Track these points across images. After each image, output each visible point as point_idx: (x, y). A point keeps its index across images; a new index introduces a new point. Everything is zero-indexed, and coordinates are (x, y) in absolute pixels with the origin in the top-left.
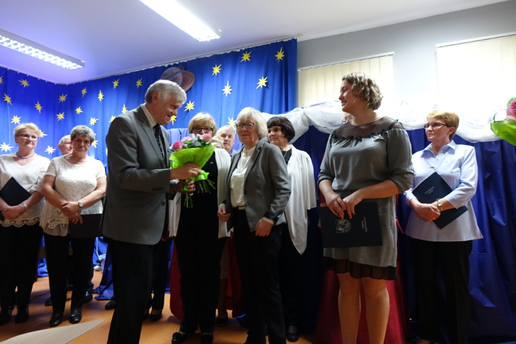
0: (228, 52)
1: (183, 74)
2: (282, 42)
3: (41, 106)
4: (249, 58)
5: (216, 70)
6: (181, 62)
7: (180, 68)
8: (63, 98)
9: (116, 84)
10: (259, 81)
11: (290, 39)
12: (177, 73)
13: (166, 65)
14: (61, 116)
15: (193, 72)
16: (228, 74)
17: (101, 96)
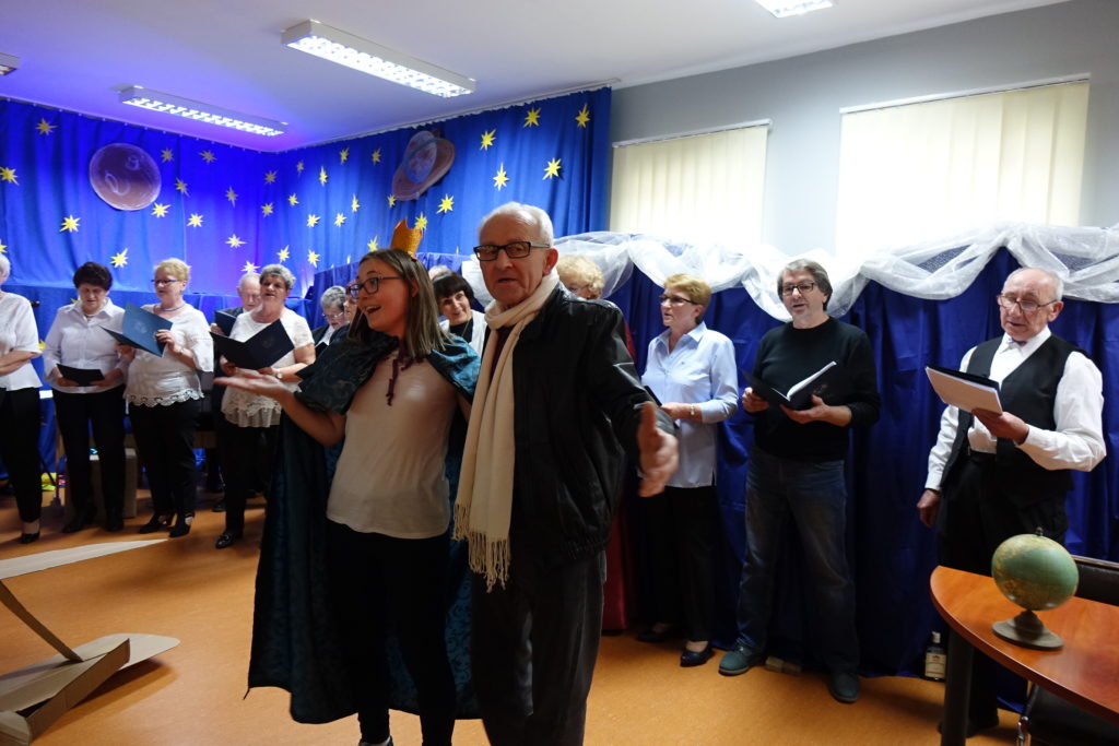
0: (506, 107)
1: (438, 143)
2: (588, 92)
3: (236, 193)
4: (538, 119)
5: (487, 140)
6: (437, 121)
7: (435, 133)
8: (271, 178)
9: (344, 156)
10: (548, 166)
11: (600, 88)
12: (428, 142)
13: (415, 126)
14: (268, 209)
15: (452, 141)
16: (503, 151)
17: (323, 177)
